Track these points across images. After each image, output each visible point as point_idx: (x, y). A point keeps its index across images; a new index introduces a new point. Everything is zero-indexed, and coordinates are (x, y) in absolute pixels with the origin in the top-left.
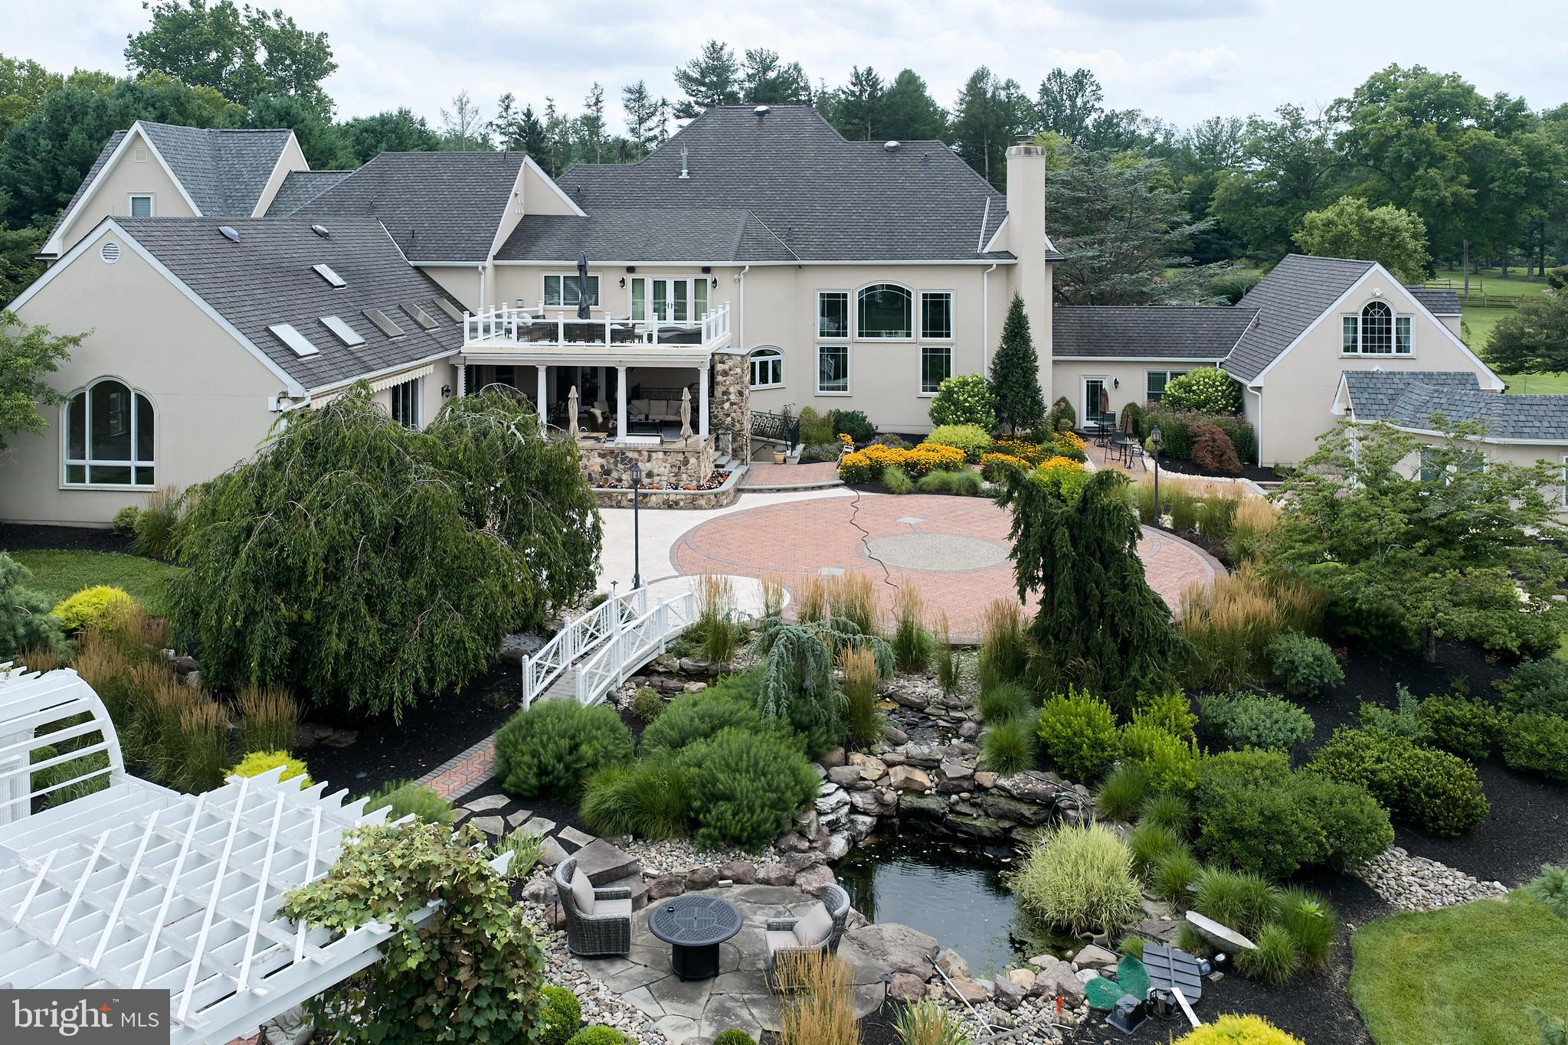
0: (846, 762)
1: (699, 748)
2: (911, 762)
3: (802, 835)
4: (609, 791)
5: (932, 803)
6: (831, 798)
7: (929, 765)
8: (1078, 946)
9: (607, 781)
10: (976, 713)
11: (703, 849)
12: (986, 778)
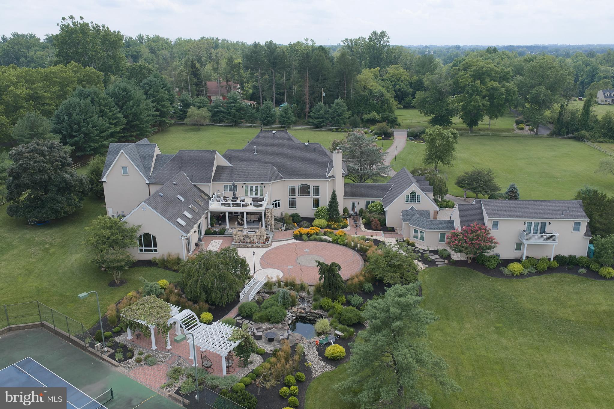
0: (291, 309)
1: (269, 309)
2: (301, 308)
3: (285, 321)
4: (257, 316)
5: (304, 315)
6: (289, 315)
7: (304, 309)
8: (321, 335)
9: (256, 315)
10: (312, 299)
11: (271, 324)
12: (312, 311)
